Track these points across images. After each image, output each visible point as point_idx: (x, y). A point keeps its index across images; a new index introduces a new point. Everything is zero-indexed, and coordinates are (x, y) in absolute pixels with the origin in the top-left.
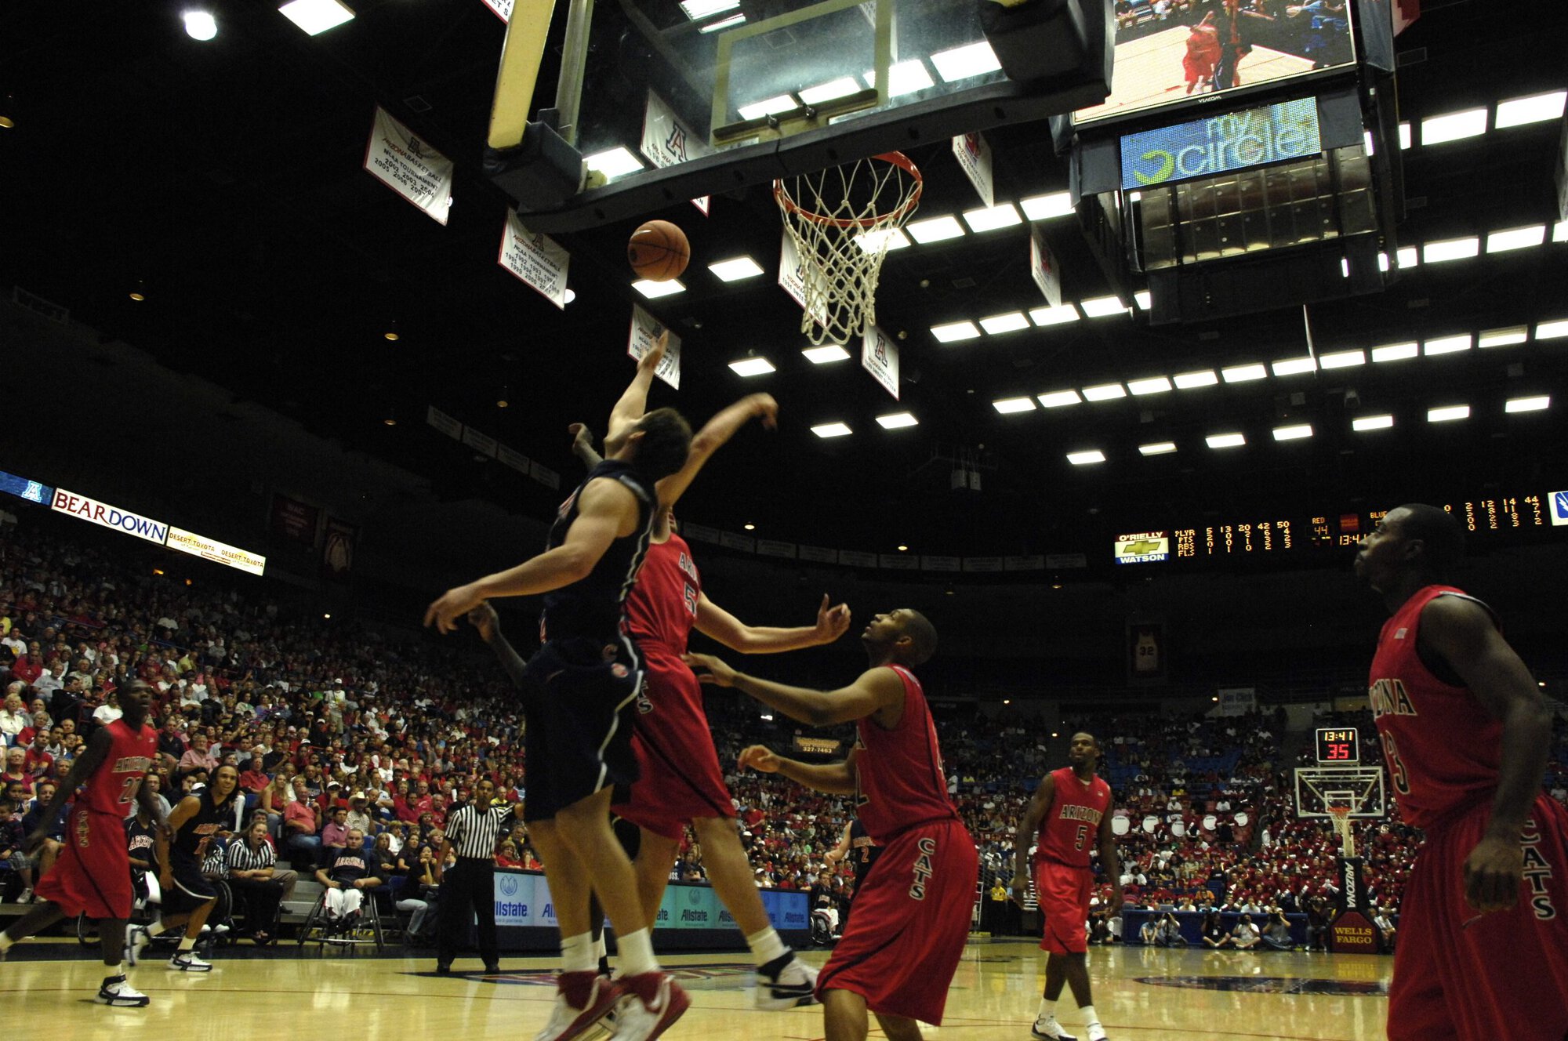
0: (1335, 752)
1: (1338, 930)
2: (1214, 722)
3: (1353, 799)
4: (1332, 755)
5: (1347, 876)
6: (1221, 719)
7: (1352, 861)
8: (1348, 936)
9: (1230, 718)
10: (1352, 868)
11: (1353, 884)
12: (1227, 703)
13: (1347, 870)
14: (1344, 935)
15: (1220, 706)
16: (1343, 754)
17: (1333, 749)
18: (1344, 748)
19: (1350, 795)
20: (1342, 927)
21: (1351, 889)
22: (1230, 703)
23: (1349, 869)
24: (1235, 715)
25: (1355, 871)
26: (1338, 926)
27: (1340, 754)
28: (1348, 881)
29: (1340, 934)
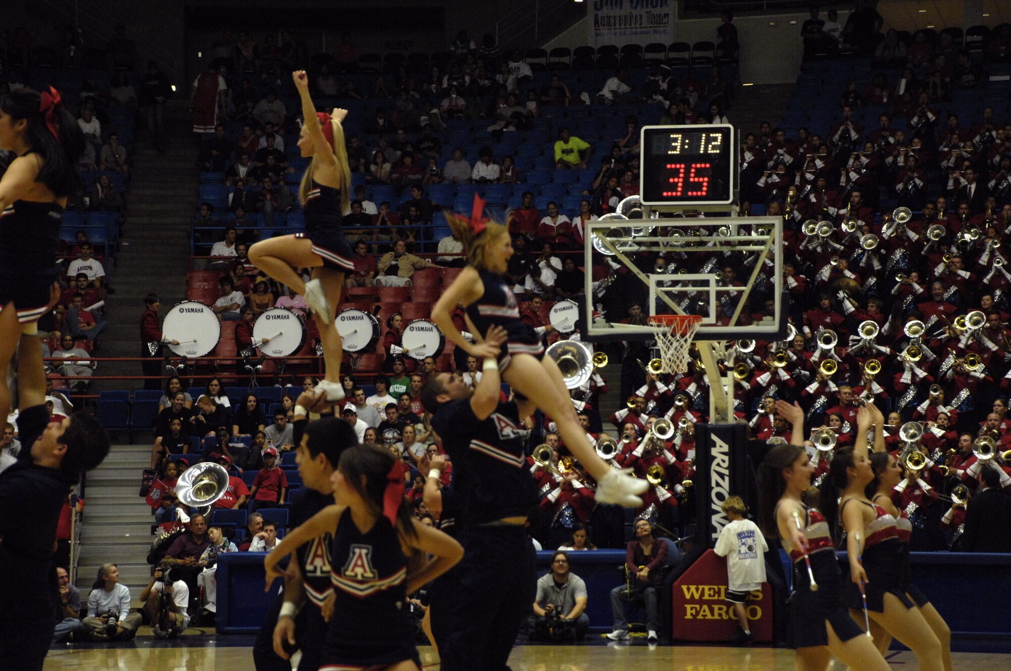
0: (679, 181)
1: (690, 591)
2: (566, 60)
3: (713, 289)
4: (674, 187)
5: (714, 466)
6: (584, 52)
7: (727, 433)
8: (710, 603)
9: (608, 51)
10: (726, 448)
11: (726, 484)
12: (606, 11)
13: (714, 452)
14: (701, 602)
15: (590, 19)
16: (698, 186)
17: (676, 173)
18: (699, 173)
19: (706, 283)
20: (697, 583)
21: (720, 496)
22: (616, 12)
23: (720, 449)
24: (620, 42)
25: (730, 454)
26: (689, 583)
27: (687, 185)
28: (715, 477)
29: (692, 600)
